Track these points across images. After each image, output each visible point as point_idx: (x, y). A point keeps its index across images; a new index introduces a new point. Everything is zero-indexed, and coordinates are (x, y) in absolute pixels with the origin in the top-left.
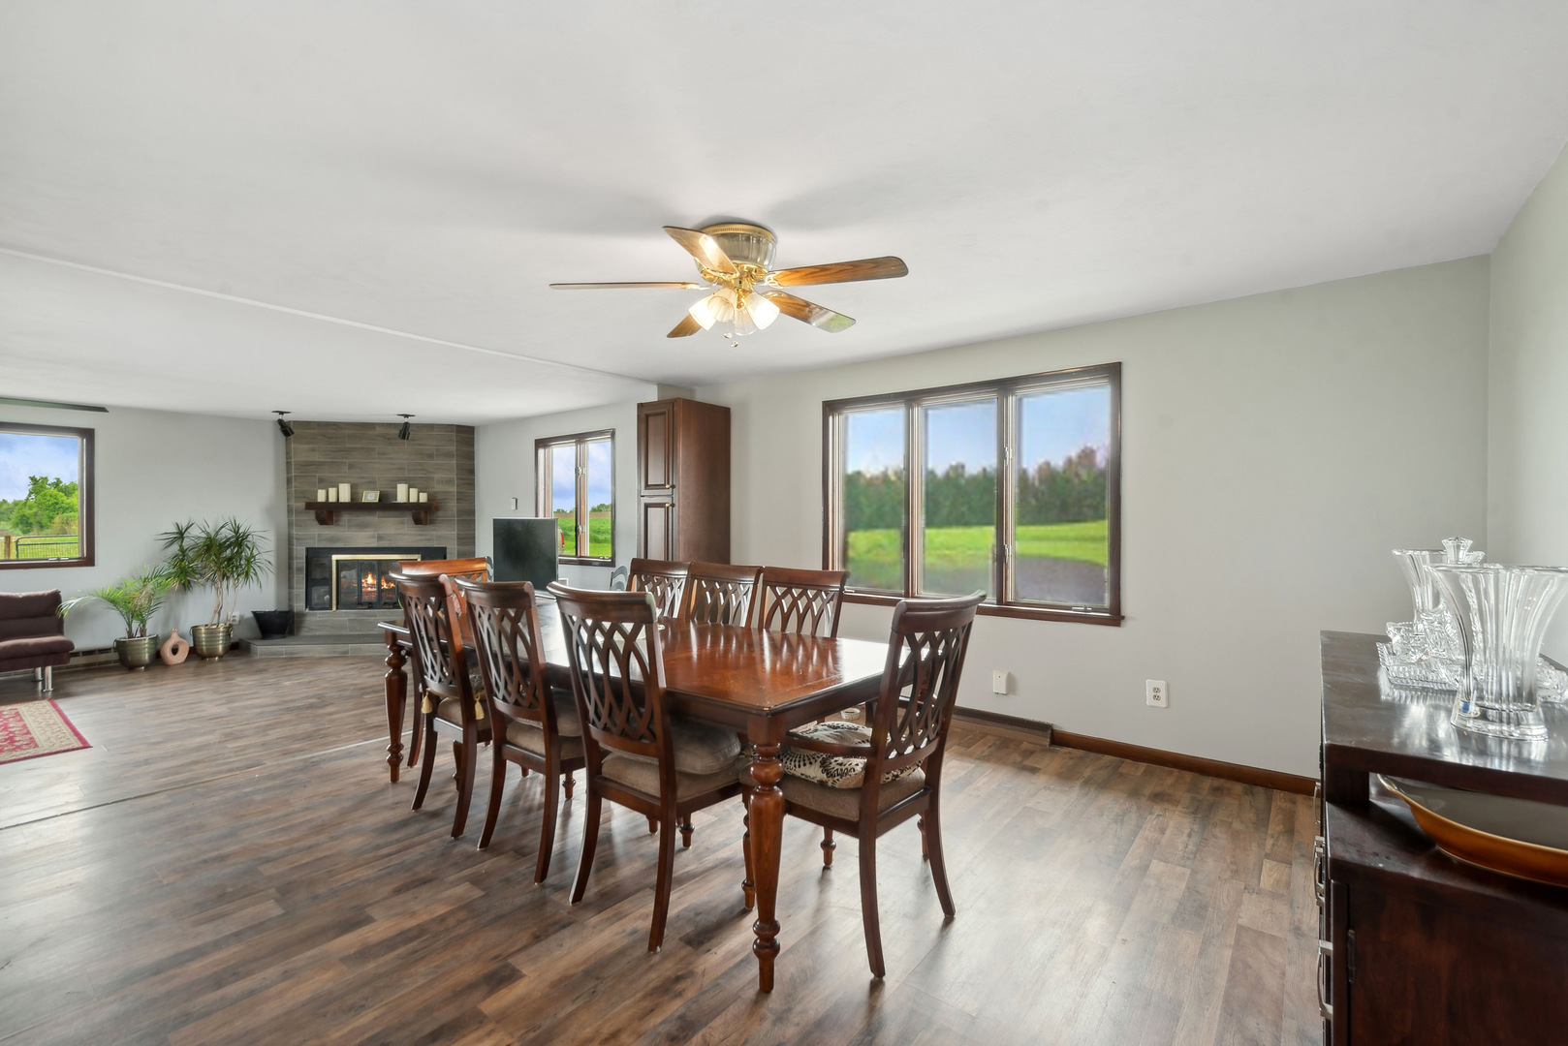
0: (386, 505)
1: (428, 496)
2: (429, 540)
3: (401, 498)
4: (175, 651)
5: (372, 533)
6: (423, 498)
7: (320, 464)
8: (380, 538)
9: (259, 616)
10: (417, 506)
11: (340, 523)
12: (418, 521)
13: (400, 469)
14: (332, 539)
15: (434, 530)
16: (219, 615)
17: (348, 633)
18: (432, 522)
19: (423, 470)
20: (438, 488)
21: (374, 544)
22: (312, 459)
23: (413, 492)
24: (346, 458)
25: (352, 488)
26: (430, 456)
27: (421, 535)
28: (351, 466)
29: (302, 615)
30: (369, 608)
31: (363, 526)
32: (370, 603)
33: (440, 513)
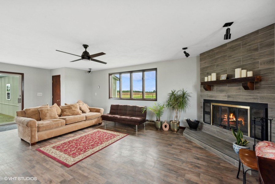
0: (231, 80)
1: (253, 73)
2: (254, 99)
3: (237, 76)
4: (166, 126)
5: (225, 94)
6: (250, 74)
7: (208, 67)
8: (229, 97)
9: (188, 121)
10: (246, 79)
11: (214, 90)
12: (246, 88)
13: (238, 61)
14: (211, 96)
15: (258, 93)
16: (177, 118)
17: (216, 136)
18: (257, 88)
19: (251, 59)
20: (261, 67)
21: (226, 99)
22: (205, 66)
23: (244, 72)
24: (215, 63)
25: (217, 75)
26: (256, 50)
27: (250, 96)
28: (217, 66)
29: (202, 124)
30: (224, 128)
31: (222, 91)
32: (225, 126)
33: (262, 83)
